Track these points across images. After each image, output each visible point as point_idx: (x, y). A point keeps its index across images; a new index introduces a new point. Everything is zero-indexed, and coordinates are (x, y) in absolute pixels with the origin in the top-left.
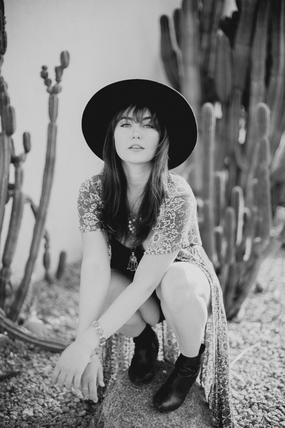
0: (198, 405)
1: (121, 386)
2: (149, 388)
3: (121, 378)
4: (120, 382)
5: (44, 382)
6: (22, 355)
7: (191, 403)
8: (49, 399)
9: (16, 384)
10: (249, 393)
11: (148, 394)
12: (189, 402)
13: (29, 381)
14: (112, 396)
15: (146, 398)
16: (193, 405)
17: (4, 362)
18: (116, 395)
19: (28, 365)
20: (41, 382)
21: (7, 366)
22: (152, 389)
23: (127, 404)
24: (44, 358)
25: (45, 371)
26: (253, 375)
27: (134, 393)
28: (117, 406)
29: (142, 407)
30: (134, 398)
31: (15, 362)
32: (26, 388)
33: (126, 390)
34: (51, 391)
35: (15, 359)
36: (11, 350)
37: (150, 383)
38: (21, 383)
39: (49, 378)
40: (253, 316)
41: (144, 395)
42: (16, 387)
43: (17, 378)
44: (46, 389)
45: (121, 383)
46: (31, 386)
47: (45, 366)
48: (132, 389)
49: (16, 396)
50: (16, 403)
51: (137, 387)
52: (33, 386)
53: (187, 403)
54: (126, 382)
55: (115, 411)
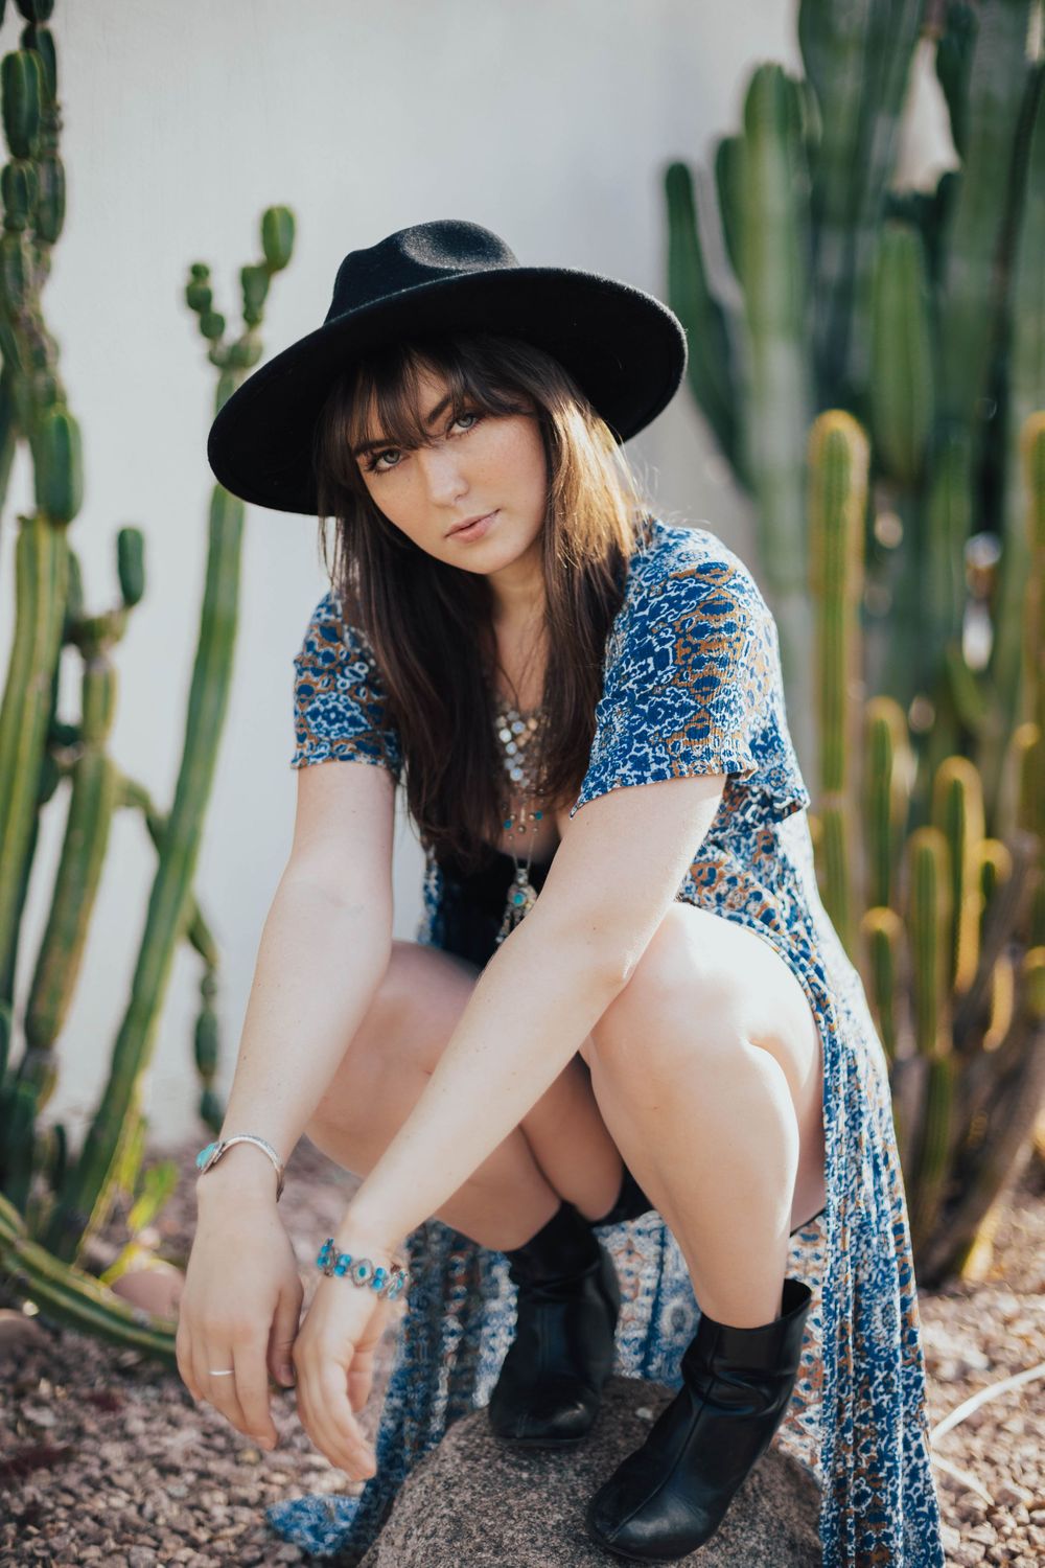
0: (782, 1550)
1: (458, 1461)
2: (575, 1470)
3: (461, 1431)
4: (454, 1445)
5: (163, 1489)
6: (85, 1391)
7: (754, 1539)
8: (175, 1551)
9: (50, 1494)
10: (1007, 1537)
11: (568, 1490)
12: (744, 1535)
13: (104, 1485)
14: (419, 1498)
15: (560, 1507)
16: (762, 1547)
17: (11, 1416)
18: (434, 1493)
19: (105, 1430)
20: (154, 1487)
21: (21, 1429)
22: (588, 1474)
23: (474, 1528)
24: (175, 1402)
25: (172, 1447)
26: (1024, 1471)
27: (509, 1485)
28: (434, 1533)
29: (540, 1537)
30: (506, 1505)
31: (57, 1415)
32: (88, 1507)
33: (477, 1474)
34: (186, 1522)
35: (55, 1407)
36: (44, 1373)
37: (582, 1451)
38: (68, 1491)
39: (184, 1475)
40: (1023, 1272)
41: (550, 1494)
42: (49, 1504)
43: (57, 1474)
44: (168, 1513)
45: (459, 1449)
46: (107, 1503)
47: (175, 1430)
48: (500, 1471)
49: (44, 1536)
50: (40, 1562)
51: (526, 1463)
52: (115, 1502)
53: (734, 1535)
54: (478, 1446)
55: (425, 1555)
